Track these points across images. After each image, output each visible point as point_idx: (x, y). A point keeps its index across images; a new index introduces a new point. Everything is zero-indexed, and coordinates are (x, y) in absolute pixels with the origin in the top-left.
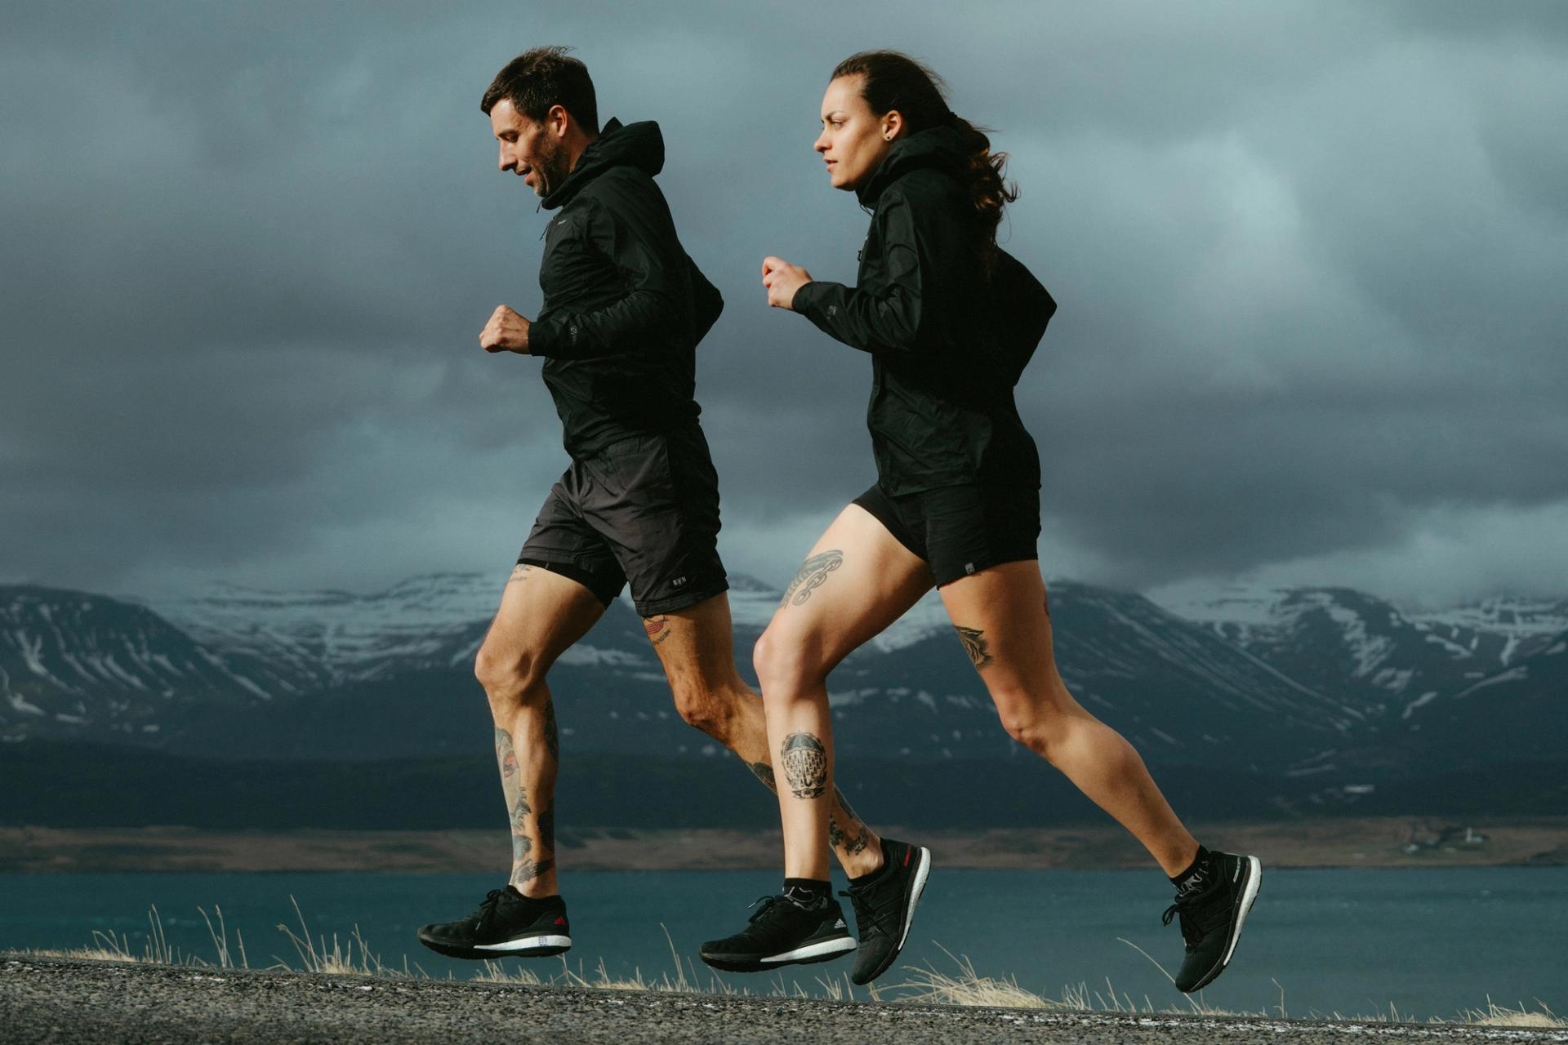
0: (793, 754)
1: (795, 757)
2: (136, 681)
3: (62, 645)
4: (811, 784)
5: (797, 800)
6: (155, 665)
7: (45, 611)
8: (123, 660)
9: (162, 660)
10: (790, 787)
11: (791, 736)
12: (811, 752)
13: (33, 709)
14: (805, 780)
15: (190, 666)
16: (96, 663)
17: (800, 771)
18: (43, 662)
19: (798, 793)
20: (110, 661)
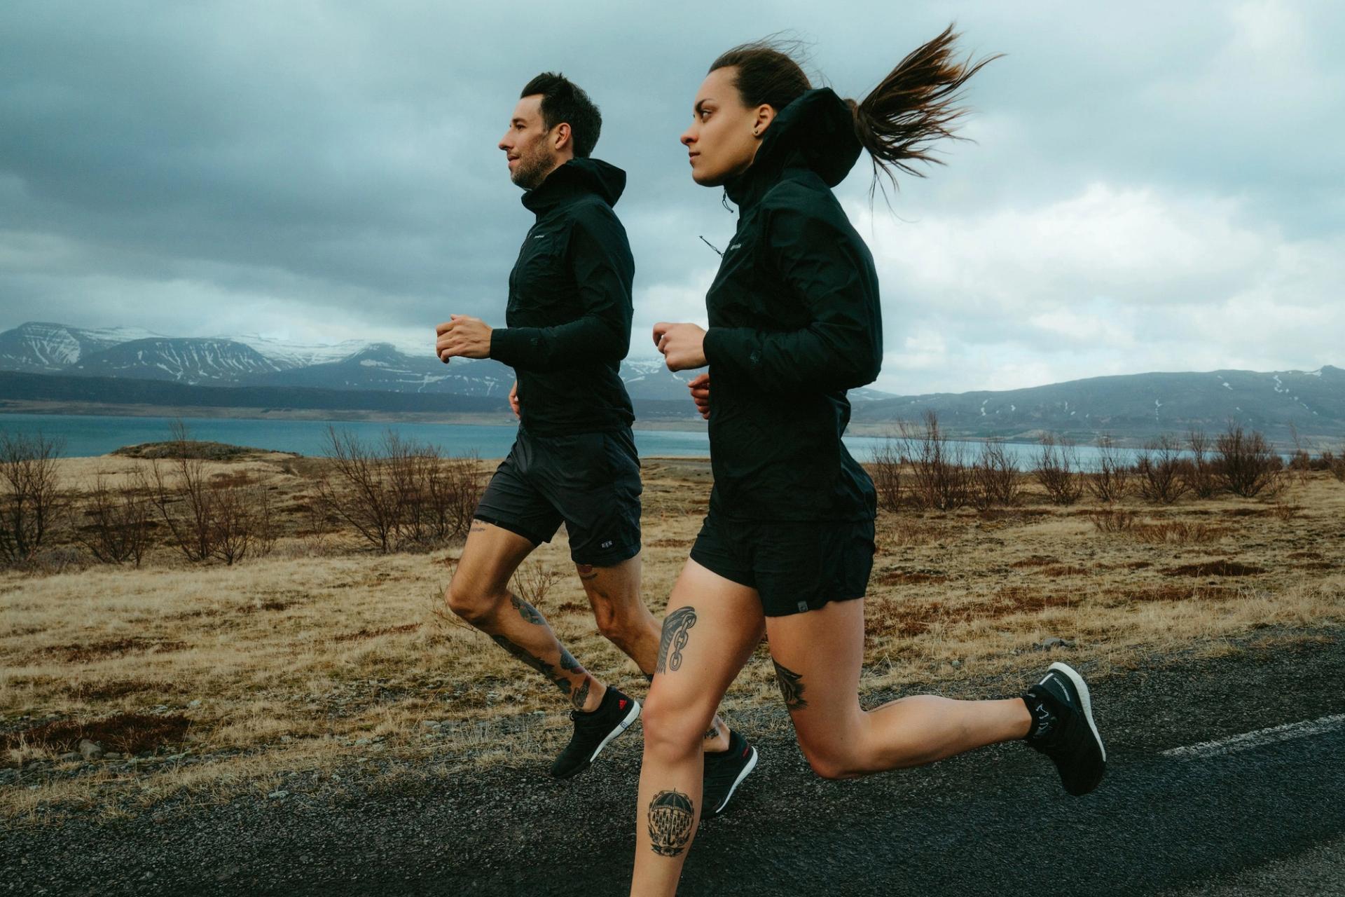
0: (663, 810)
1: (665, 813)
2: (241, 367)
3: (219, 355)
4: (673, 843)
5: (654, 855)
6: (248, 363)
7: (216, 346)
8: (239, 361)
9: (251, 361)
10: (651, 839)
11: (665, 793)
12: (681, 814)
13: (205, 374)
14: (669, 839)
15: (260, 363)
16: (229, 361)
17: (666, 829)
18: (213, 361)
19: (657, 848)
20: (234, 361)
